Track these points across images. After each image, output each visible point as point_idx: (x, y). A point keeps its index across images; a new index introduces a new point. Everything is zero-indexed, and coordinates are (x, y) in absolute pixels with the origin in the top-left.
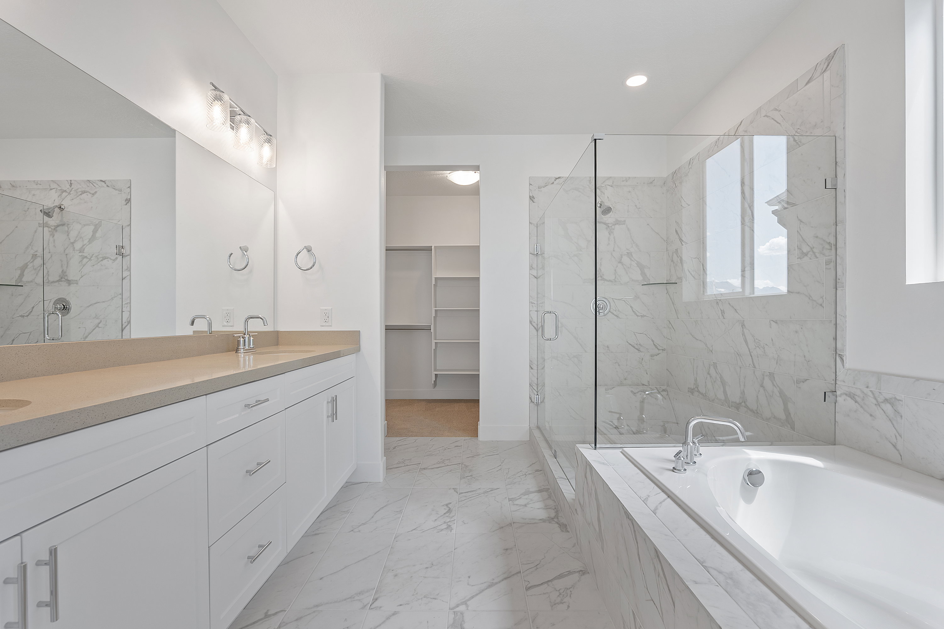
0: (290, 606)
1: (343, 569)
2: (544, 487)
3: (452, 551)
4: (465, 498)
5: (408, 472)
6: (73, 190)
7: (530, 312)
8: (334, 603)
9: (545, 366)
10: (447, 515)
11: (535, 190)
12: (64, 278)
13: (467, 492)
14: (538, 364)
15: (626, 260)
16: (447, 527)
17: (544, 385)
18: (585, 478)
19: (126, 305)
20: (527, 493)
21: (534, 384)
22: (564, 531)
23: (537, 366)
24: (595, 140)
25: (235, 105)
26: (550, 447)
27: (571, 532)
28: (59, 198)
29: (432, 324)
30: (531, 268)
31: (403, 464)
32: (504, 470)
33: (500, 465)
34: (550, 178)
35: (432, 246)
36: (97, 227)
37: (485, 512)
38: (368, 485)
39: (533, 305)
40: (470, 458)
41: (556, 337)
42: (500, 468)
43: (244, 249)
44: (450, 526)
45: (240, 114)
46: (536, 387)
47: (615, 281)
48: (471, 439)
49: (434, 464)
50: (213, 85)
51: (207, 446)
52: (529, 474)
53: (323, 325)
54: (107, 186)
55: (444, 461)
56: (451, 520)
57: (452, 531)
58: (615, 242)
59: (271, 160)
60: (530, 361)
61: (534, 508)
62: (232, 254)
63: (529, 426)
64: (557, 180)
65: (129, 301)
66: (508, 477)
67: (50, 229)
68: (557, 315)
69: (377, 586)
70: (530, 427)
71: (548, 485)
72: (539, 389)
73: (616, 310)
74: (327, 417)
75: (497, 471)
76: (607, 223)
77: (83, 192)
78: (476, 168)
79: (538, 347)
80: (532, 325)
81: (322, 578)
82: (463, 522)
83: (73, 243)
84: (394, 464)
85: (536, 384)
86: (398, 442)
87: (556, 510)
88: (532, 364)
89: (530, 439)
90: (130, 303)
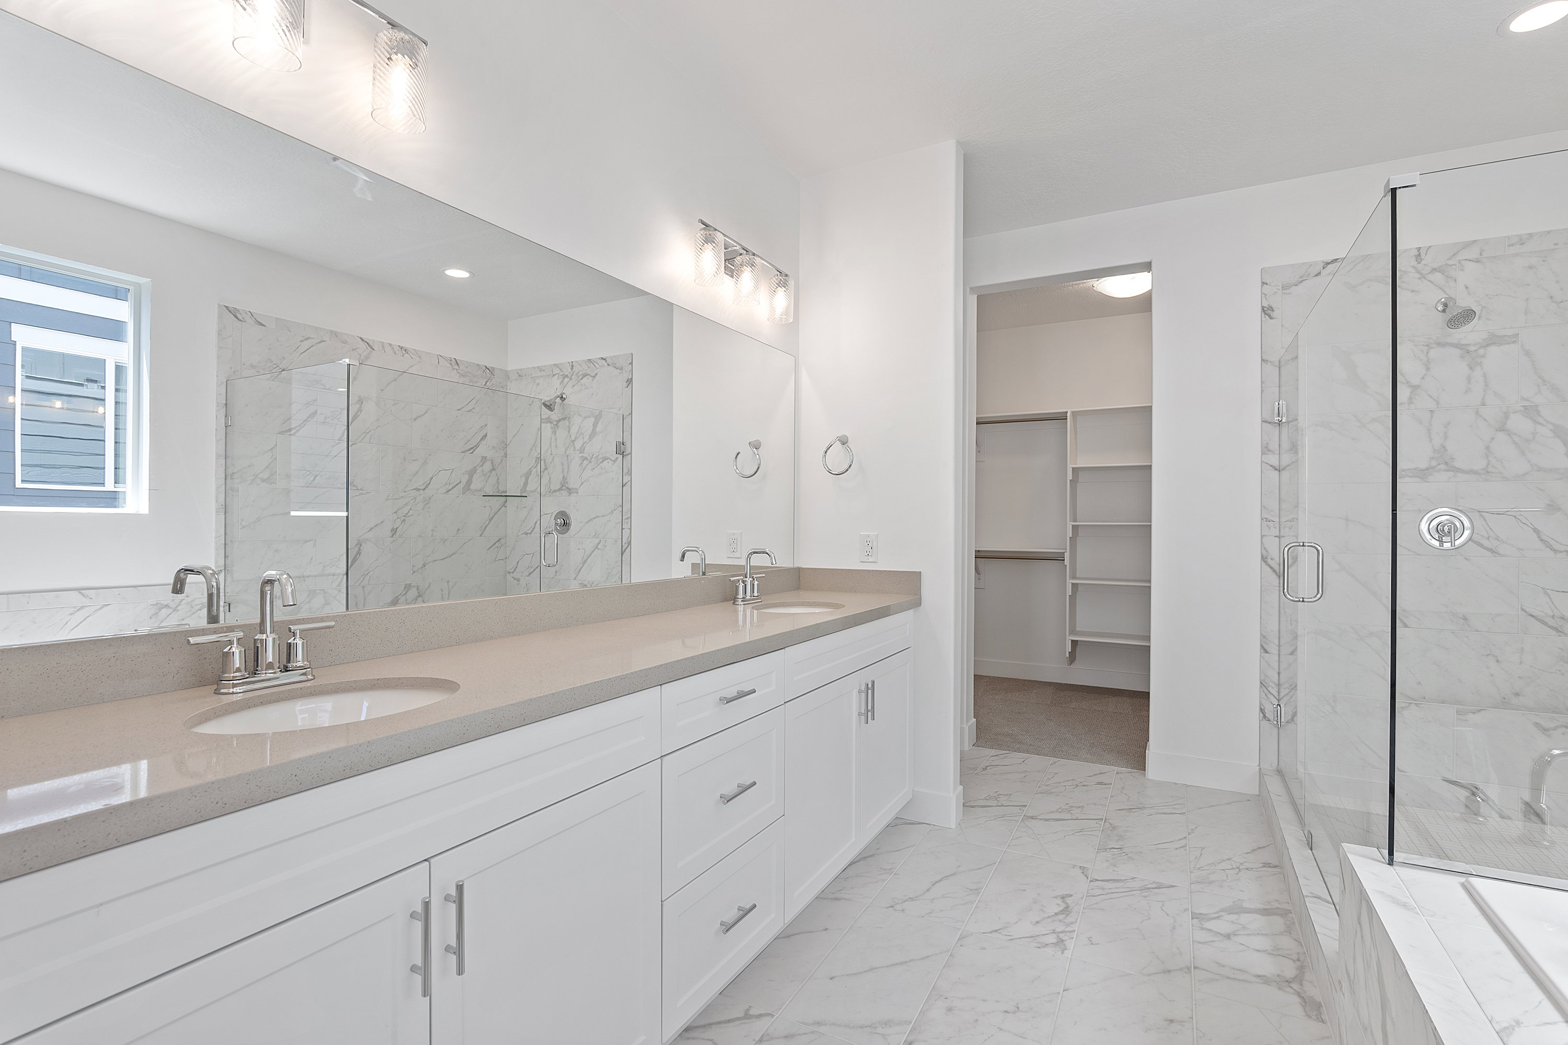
0: (782, 1010)
1: (867, 971)
2: (1279, 906)
3: (1059, 993)
4: (1101, 892)
5: (1002, 818)
6: (575, 373)
7: (1263, 539)
8: (844, 1026)
9: (1296, 647)
10: (1061, 917)
11: (1275, 293)
12: (565, 487)
13: (1107, 881)
14: (1282, 643)
15: (1519, 424)
16: (1056, 943)
17: (1294, 688)
18: (1358, 925)
19: (626, 520)
20: (1237, 909)
21: (1271, 684)
22: (1314, 1017)
23: (1278, 648)
24: (1394, 191)
25: (733, 243)
26: (1301, 821)
27: (1329, 1024)
28: (561, 385)
29: (1066, 549)
30: (1266, 450)
31: (996, 801)
32: (1191, 849)
33: (1185, 838)
34: (1311, 265)
35: (1067, 412)
36: (598, 418)
37: (1137, 929)
38: (931, 830)
39: (1271, 524)
40: (1123, 811)
41: (1319, 596)
42: (1183, 843)
43: (756, 446)
44: (1063, 941)
45: (741, 254)
46: (1277, 690)
47: (1488, 472)
48: (1131, 772)
49: (1052, 812)
50: (703, 223)
51: (662, 758)
52: (1247, 869)
53: (865, 561)
54: (608, 365)
55: (1072, 809)
56: (1066, 930)
57: (1065, 951)
58: (1487, 385)
59: (786, 313)
60: (1263, 637)
61: (1248, 947)
62: (739, 453)
63: (1259, 765)
64: (1330, 266)
65: (630, 516)
66: (1198, 866)
67: (552, 425)
68: (1321, 550)
69: (915, 1019)
70: (1260, 769)
71: (1290, 902)
72: (1282, 695)
73: (1489, 537)
74: (858, 715)
75: (1177, 849)
76: (1462, 345)
77: (585, 375)
78: (1147, 267)
79: (1281, 609)
80: (1268, 565)
81: (834, 977)
82: (1089, 939)
83: (573, 441)
84: (979, 799)
85: (1274, 683)
86: (993, 758)
87: (1298, 963)
88: (1267, 644)
89: (1260, 791)
90: (631, 518)
